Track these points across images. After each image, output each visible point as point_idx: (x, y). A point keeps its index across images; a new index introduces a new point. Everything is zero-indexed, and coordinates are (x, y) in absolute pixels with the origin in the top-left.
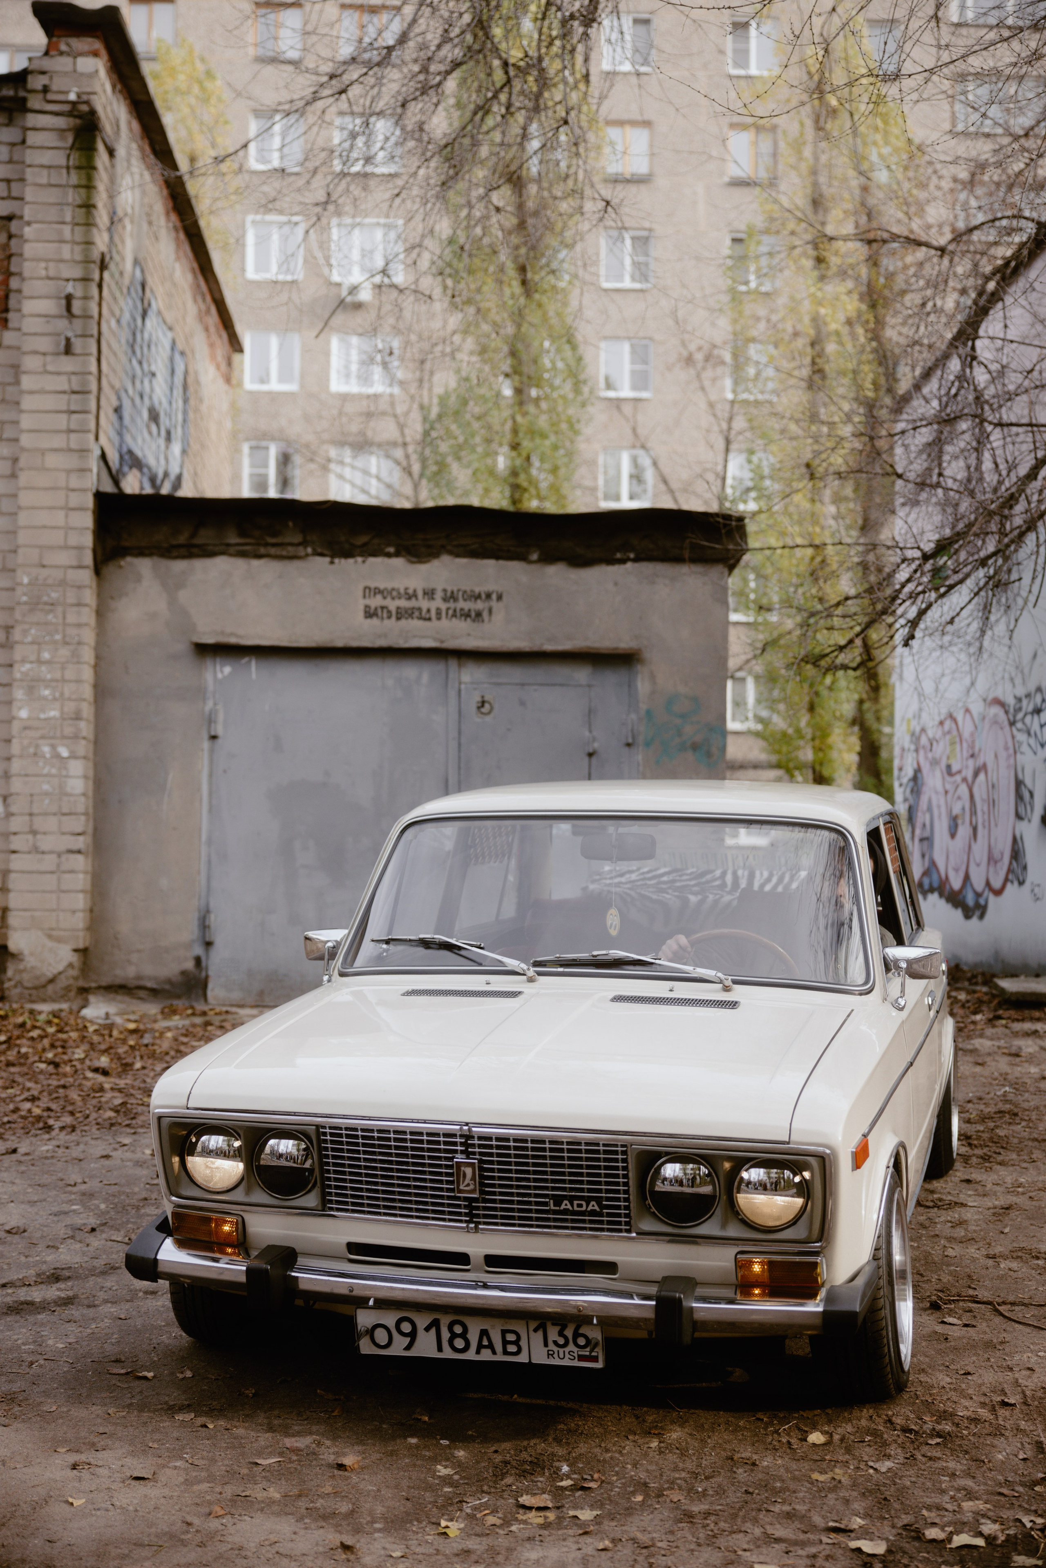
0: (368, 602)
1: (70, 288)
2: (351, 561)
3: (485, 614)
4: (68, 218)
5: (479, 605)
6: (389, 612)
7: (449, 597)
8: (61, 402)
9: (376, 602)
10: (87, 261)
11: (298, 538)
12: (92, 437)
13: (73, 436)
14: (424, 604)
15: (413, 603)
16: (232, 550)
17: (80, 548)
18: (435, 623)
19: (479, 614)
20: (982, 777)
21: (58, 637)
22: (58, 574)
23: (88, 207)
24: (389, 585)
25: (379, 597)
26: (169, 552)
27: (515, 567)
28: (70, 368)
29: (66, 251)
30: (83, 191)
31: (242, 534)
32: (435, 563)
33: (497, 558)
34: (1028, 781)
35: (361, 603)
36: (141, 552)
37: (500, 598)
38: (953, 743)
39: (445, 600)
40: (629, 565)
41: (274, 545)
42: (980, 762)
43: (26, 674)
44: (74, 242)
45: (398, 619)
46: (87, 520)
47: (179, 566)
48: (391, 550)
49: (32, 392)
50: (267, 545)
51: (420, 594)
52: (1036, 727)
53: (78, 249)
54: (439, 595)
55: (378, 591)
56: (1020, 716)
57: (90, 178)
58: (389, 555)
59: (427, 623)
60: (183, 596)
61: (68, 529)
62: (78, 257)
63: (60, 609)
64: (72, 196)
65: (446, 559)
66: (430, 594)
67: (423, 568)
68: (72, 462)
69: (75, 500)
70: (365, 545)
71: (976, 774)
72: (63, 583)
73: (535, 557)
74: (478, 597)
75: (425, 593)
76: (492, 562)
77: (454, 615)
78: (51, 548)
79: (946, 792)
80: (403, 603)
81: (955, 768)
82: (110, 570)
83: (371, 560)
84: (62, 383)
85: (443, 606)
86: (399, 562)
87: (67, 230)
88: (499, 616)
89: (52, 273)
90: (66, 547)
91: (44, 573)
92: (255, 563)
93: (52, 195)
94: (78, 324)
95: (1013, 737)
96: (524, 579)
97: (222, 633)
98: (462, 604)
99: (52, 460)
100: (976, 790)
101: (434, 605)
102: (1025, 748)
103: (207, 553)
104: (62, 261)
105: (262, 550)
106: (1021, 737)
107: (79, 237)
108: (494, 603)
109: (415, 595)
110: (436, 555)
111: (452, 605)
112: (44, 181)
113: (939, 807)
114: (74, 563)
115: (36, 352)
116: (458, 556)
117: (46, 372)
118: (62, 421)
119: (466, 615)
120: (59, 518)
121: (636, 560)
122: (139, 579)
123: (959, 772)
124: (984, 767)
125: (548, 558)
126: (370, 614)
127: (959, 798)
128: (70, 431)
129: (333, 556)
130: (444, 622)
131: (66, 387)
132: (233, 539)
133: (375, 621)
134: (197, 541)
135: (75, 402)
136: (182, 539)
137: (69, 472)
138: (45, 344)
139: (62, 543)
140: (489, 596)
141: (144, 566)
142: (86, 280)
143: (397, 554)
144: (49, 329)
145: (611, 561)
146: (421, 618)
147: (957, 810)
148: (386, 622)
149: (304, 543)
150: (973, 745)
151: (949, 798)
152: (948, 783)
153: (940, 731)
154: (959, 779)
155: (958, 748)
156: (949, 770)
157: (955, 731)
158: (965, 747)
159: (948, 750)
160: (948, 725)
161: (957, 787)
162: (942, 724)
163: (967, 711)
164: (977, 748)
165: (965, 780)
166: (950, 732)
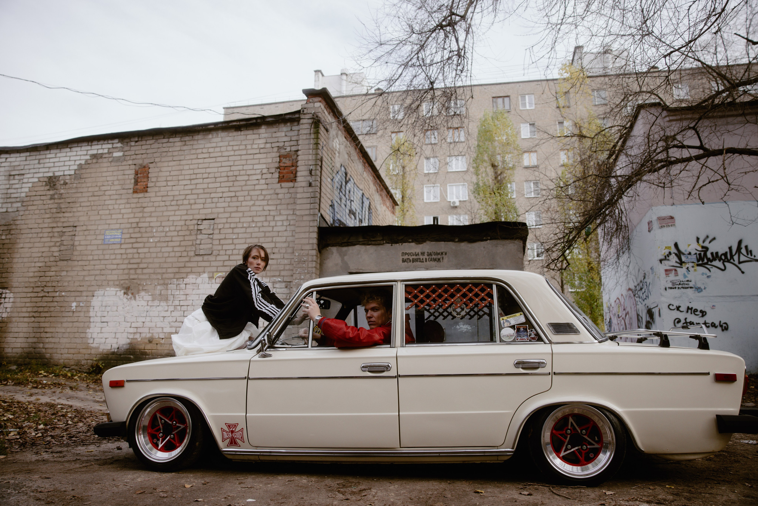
0: (403, 257)
1: (311, 167)
2: (398, 245)
3: (441, 259)
4: (311, 148)
5: (439, 257)
6: (410, 260)
7: (430, 254)
8: (308, 201)
9: (406, 257)
10: (316, 160)
11: (381, 238)
12: (317, 211)
13: (311, 210)
14: (421, 257)
15: (418, 257)
16: (361, 243)
17: (313, 244)
18: (425, 263)
19: (439, 259)
21: (306, 271)
22: (306, 252)
23: (317, 144)
24: (410, 252)
25: (407, 256)
26: (342, 245)
27: (450, 244)
28: (311, 191)
29: (310, 157)
30: (315, 140)
31: (364, 238)
32: (425, 244)
33: (445, 241)
34: (641, 314)
35: (401, 257)
36: (333, 245)
37: (446, 254)
39: (428, 255)
40: (488, 241)
41: (373, 241)
43: (296, 283)
44: (312, 154)
45: (413, 262)
46: (315, 235)
47: (344, 249)
48: (411, 240)
49: (300, 199)
50: (371, 241)
51: (420, 254)
52: (641, 295)
53: (314, 156)
54: (426, 254)
55: (406, 254)
56: (636, 292)
57: (317, 136)
58: (410, 242)
59: (422, 263)
60: (346, 258)
61: (309, 238)
62: (314, 158)
63: (307, 263)
64: (312, 141)
65: (428, 242)
66: (423, 254)
67: (421, 245)
68: (311, 218)
69: (312, 229)
70: (402, 239)
72: (308, 255)
73: (457, 240)
74: (439, 254)
75: (421, 254)
76: (443, 243)
77: (431, 260)
78: (304, 244)
80: (414, 257)
82: (324, 251)
83: (404, 244)
84: (308, 195)
85: (427, 258)
86: (413, 244)
87: (311, 151)
88: (446, 260)
89: (306, 164)
90: (309, 244)
91: (303, 252)
92: (368, 247)
93: (307, 142)
94: (313, 178)
96: (454, 248)
97: (358, 269)
98: (433, 257)
99: (305, 218)
101: (424, 257)
102: (639, 303)
103: (353, 244)
104: (309, 160)
105: (370, 243)
106: (637, 299)
107: (314, 153)
108: (444, 256)
109: (418, 254)
110: (425, 241)
111: (430, 257)
112: (305, 138)
114: (311, 248)
115: (301, 187)
116: (432, 241)
117: (304, 192)
118: (308, 206)
119: (435, 260)
120: (307, 235)
121: (490, 239)
122: (332, 253)
125: (461, 240)
126: (404, 261)
128: (310, 209)
129: (392, 244)
130: (428, 263)
131: (310, 196)
132: (361, 240)
133: (406, 263)
134: (350, 241)
135: (312, 200)
136: (345, 240)
137: (310, 221)
138: (304, 184)
139: (307, 242)
140: (442, 253)
141: (334, 249)
142: (316, 165)
143: (412, 242)
144: (305, 180)
145: (482, 240)
146: (420, 262)
148: (409, 263)
149: (383, 240)
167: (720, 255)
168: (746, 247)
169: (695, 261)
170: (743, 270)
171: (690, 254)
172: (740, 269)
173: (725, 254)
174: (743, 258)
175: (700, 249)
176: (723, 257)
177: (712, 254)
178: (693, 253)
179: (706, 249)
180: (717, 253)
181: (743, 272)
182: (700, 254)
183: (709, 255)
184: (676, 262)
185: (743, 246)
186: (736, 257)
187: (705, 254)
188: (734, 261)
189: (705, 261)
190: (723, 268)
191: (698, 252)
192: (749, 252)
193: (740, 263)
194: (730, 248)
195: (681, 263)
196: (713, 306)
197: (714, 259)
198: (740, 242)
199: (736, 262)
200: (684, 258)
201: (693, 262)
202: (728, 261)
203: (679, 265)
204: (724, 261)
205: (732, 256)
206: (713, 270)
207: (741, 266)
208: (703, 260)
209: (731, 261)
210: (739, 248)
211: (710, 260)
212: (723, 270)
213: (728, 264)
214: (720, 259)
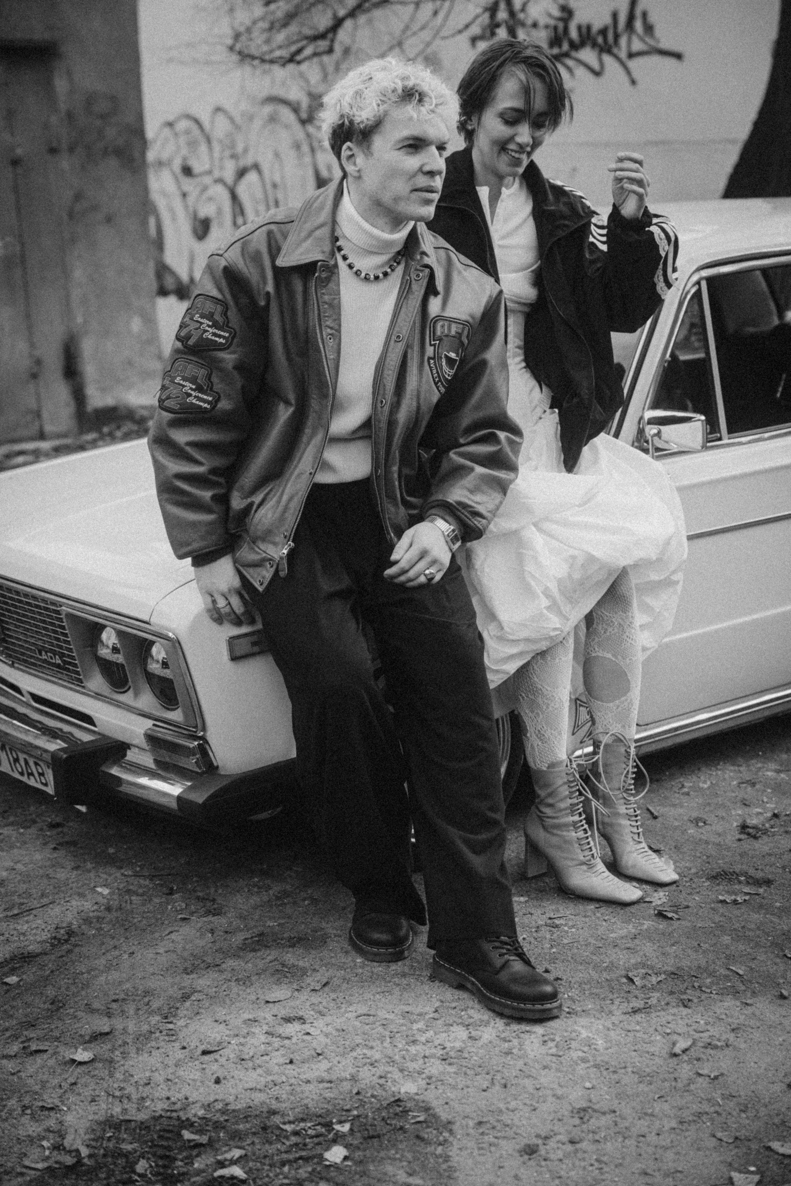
20: (252, 177)
38: (192, 144)
42: (249, 161)
71: (241, 173)
79: (184, 195)
81: (197, 167)
95: (308, 135)
100: (242, 190)
113: (172, 210)
123: (210, 172)
124: (256, 167)
127: (210, 199)
147: (206, 210)
150: (233, 146)
151: (191, 200)
152: (188, 184)
153: (167, 131)
154: (207, 180)
155: (203, 148)
156: (187, 171)
157: (196, 131)
158: (217, 147)
159: (184, 151)
160: (183, 125)
161: (205, 189)
162: (170, 125)
163: (218, 109)
164: (240, 148)
165: (220, 181)
166: (187, 132)
167: (595, 29)
168: (645, 15)
170: (635, 75)
171: (535, 25)
172: (628, 72)
173: (603, 32)
174: (637, 45)
175: (556, 13)
176: (600, 40)
177: (579, 28)
179: (567, 13)
180: (589, 28)
181: (633, 82)
182: (555, 28)
183: (574, 34)
185: (639, 12)
186: (623, 41)
187: (566, 29)
188: (620, 49)
189: (565, 47)
190: (596, 66)
191: (552, 22)
192: (649, 29)
193: (631, 55)
196: (574, 170)
197: (582, 44)
198: (634, 1)
199: (623, 55)
202: (609, 52)
204: (602, 51)
205: (617, 37)
206: (580, 72)
207: (632, 64)
208: (560, 46)
209: (615, 50)
210: (631, 18)
211: (574, 46)
212: (597, 74)
213: (607, 59)
214: (594, 45)
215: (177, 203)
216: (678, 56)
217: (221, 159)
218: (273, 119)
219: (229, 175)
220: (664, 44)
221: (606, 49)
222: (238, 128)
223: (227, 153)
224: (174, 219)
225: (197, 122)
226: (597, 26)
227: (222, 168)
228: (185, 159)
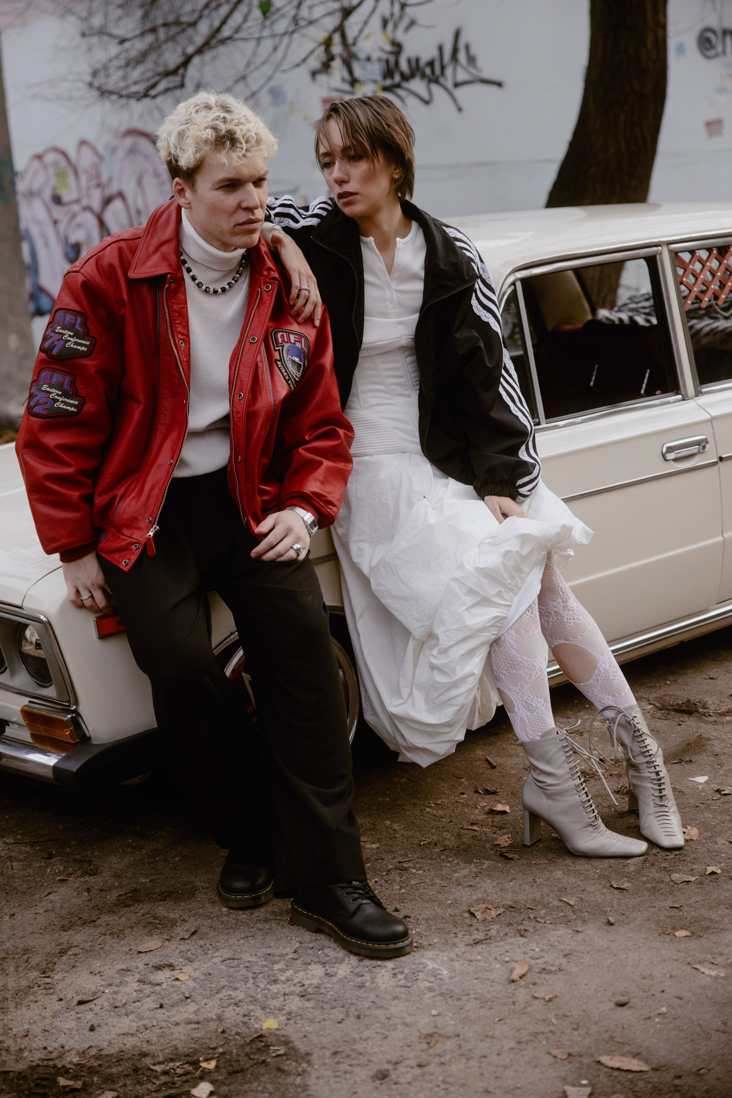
20: (117, 204)
38: (61, 175)
42: (114, 189)
71: (107, 201)
79: (55, 222)
81: (66, 197)
100: (109, 217)
113: (44, 236)
123: (78, 201)
124: (121, 195)
127: (80, 226)
147: (76, 236)
150: (98, 175)
151: (62, 227)
152: (58, 212)
153: (36, 164)
154: (76, 208)
155: (71, 178)
156: (57, 200)
157: (63, 163)
158: (83, 178)
159: (53, 181)
160: (51, 157)
161: (74, 216)
162: (39, 157)
163: (83, 143)
164: (105, 178)
165: (87, 208)
166: (56, 164)
167: (423, 61)
168: (467, 47)
169: (378, 77)
170: (462, 103)
171: (368, 59)
172: (454, 100)
173: (431, 64)
174: (462, 76)
175: (388, 48)
176: (428, 71)
177: (409, 61)
178: (376, 55)
179: (397, 48)
180: (417, 60)
181: (460, 109)
182: (387, 61)
183: (404, 66)
184: (343, 80)
185: (461, 45)
186: (449, 72)
187: (397, 63)
188: (446, 79)
189: (397, 78)
190: (425, 95)
191: (384, 56)
192: (472, 60)
193: (457, 85)
194: (441, 49)
195: (354, 82)
197: (412, 76)
198: (457, 35)
199: (449, 84)
200: (358, 71)
201: (375, 82)
202: (437, 81)
203: (346, 87)
204: (430, 81)
205: (443, 68)
206: (412, 101)
207: (459, 93)
208: (392, 77)
209: (442, 80)
210: (455, 50)
211: (405, 78)
212: (427, 102)
213: (435, 88)
214: (423, 76)
215: (50, 230)
216: (499, 84)
217: (88, 189)
218: (133, 151)
219: (96, 203)
220: (486, 74)
221: (434, 80)
222: (101, 158)
223: (94, 182)
224: (47, 244)
225: (64, 154)
226: (424, 59)
227: (89, 196)
228: (54, 189)
